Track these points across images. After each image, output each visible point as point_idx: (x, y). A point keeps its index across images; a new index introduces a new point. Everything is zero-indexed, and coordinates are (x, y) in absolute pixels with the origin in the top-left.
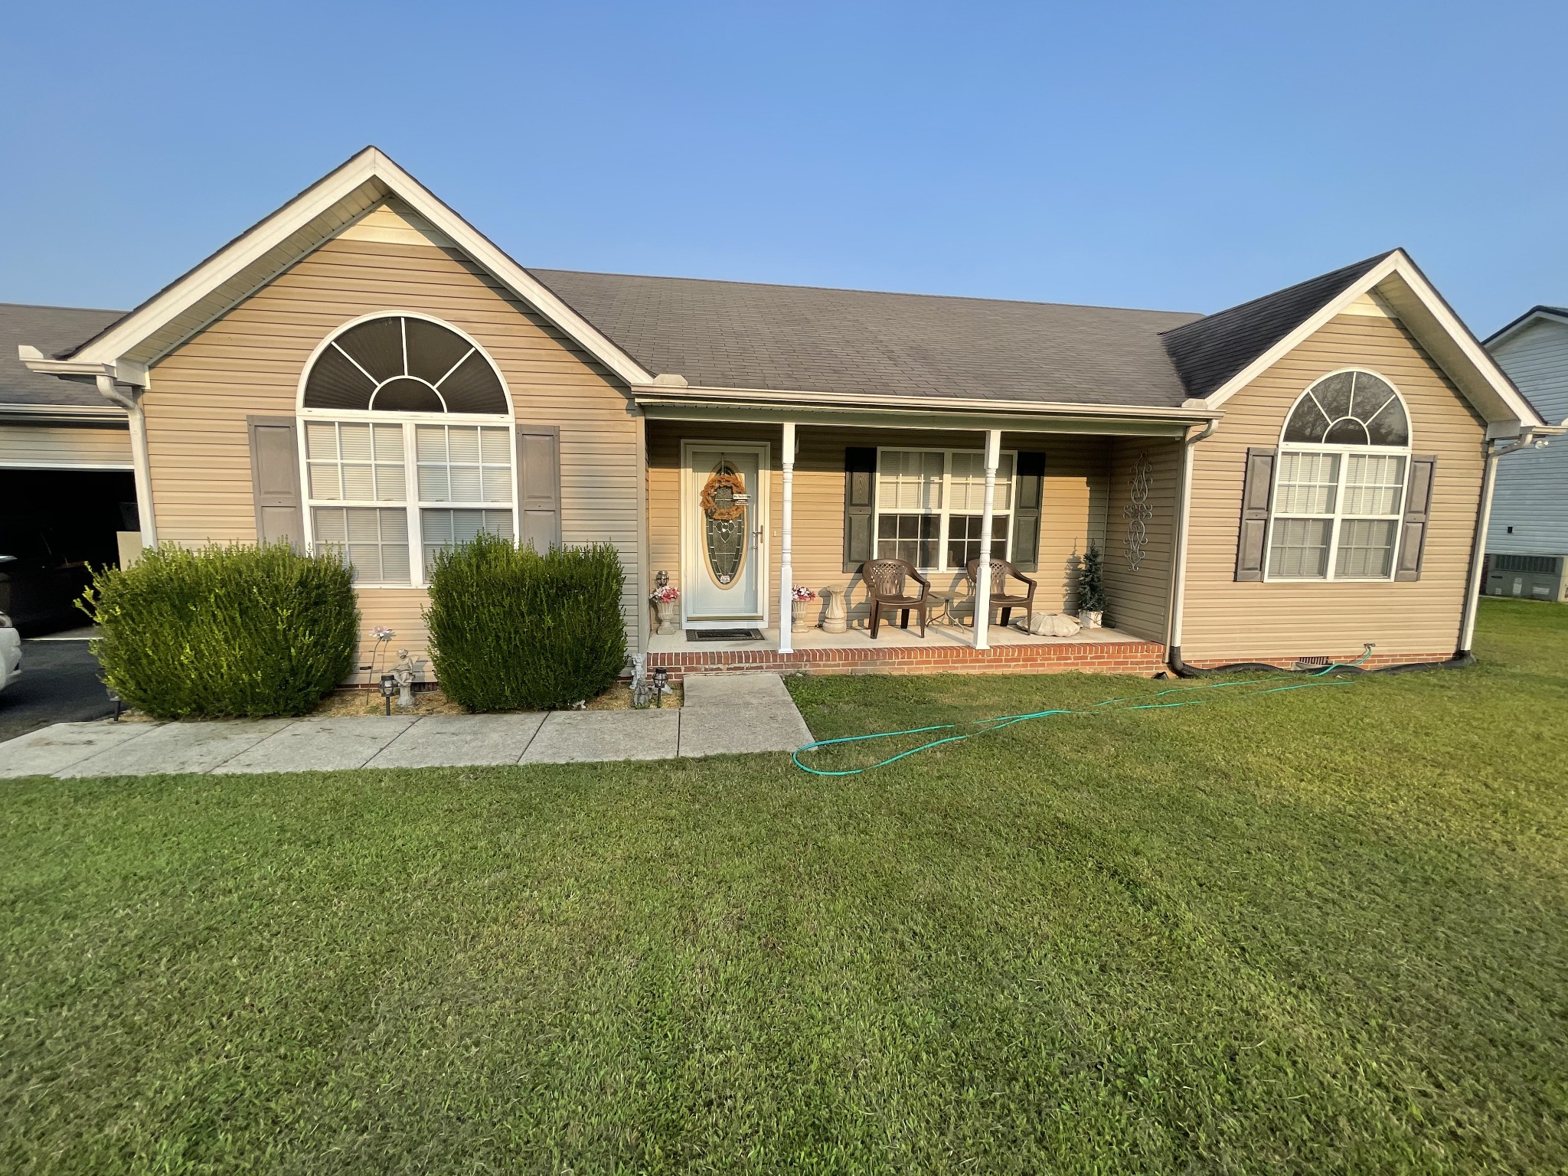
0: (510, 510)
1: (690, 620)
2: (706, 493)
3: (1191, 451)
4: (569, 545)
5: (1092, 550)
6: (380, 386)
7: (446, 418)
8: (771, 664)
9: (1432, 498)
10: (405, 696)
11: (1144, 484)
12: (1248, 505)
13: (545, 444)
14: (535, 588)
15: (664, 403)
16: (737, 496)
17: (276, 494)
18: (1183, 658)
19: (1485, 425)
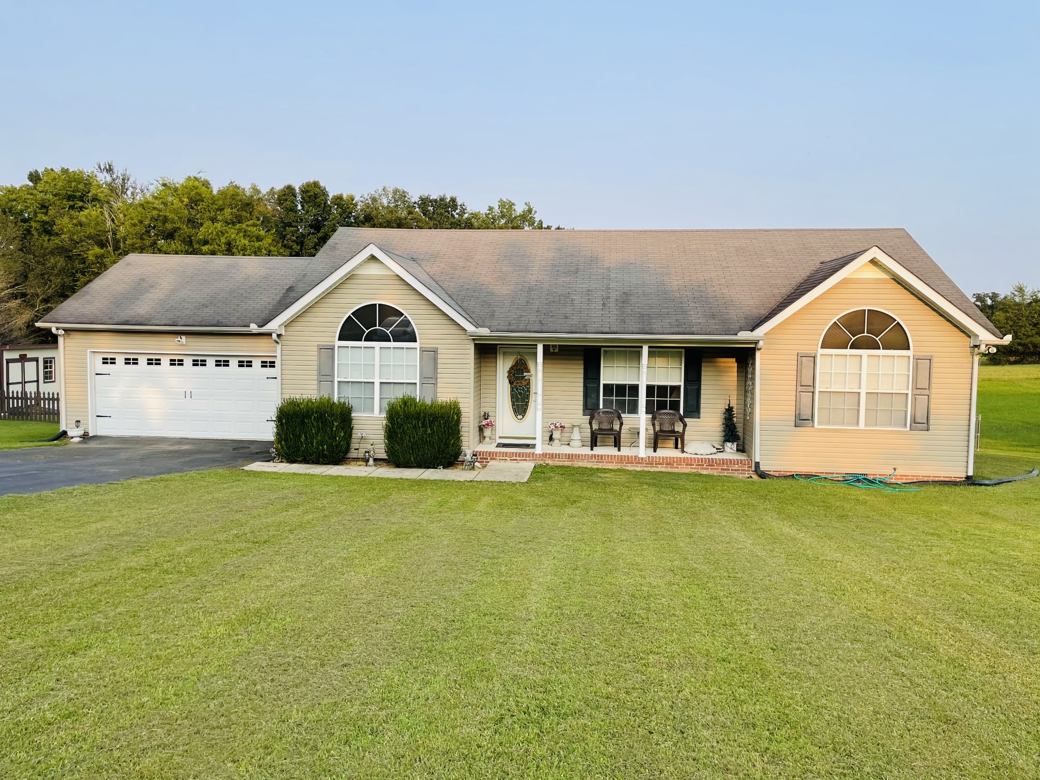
0: (416, 384)
1: (500, 437)
2: (509, 372)
3: (758, 355)
4: (440, 399)
5: (729, 407)
6: (367, 332)
7: (392, 344)
8: (531, 459)
9: (933, 380)
10: (371, 462)
11: (750, 370)
12: (799, 384)
13: (431, 356)
14: (424, 418)
15: (481, 337)
16: (525, 374)
17: (325, 375)
18: (762, 468)
19: (970, 337)
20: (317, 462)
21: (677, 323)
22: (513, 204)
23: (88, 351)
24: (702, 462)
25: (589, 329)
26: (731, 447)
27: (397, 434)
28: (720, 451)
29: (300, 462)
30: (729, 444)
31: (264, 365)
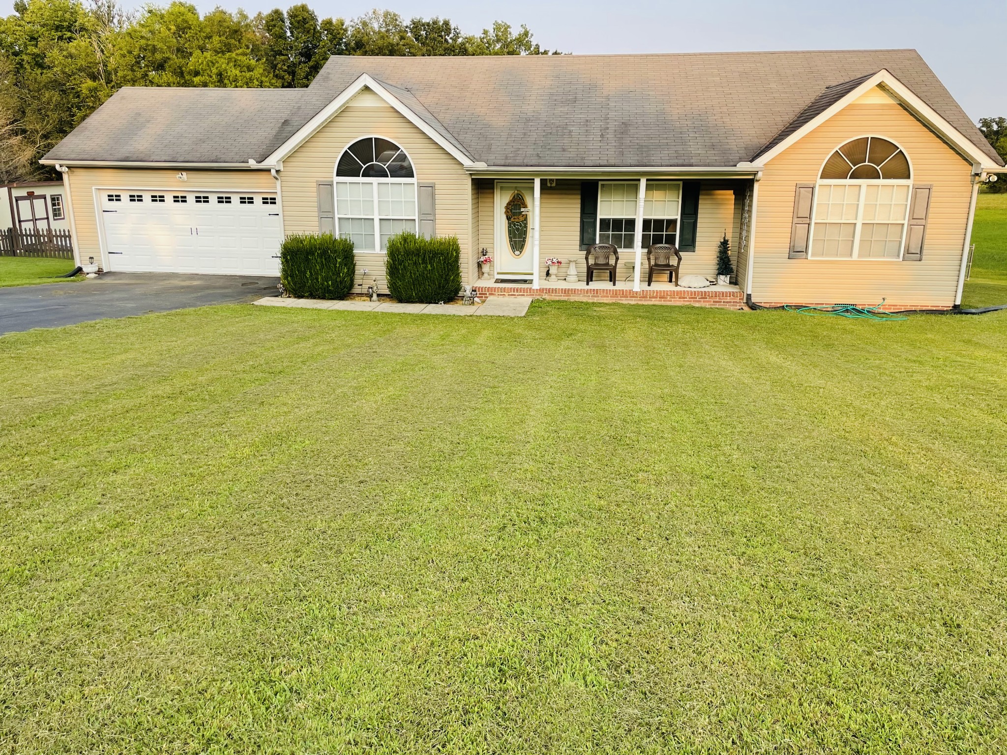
0: (414, 220)
1: (498, 273)
2: (507, 208)
3: (756, 186)
4: (438, 236)
5: (724, 240)
6: (364, 167)
7: (390, 180)
8: (528, 294)
9: (931, 210)
10: (375, 297)
11: (747, 202)
12: (796, 215)
13: (429, 191)
14: (424, 254)
15: (478, 172)
16: (522, 210)
17: (326, 212)
18: (754, 300)
19: (972, 165)
20: (323, 297)
21: (676, 155)
22: (509, 27)
23: (93, 188)
24: (695, 294)
25: (587, 163)
26: (724, 280)
27: (398, 270)
28: (713, 283)
29: (307, 297)
30: (722, 277)
31: (265, 201)
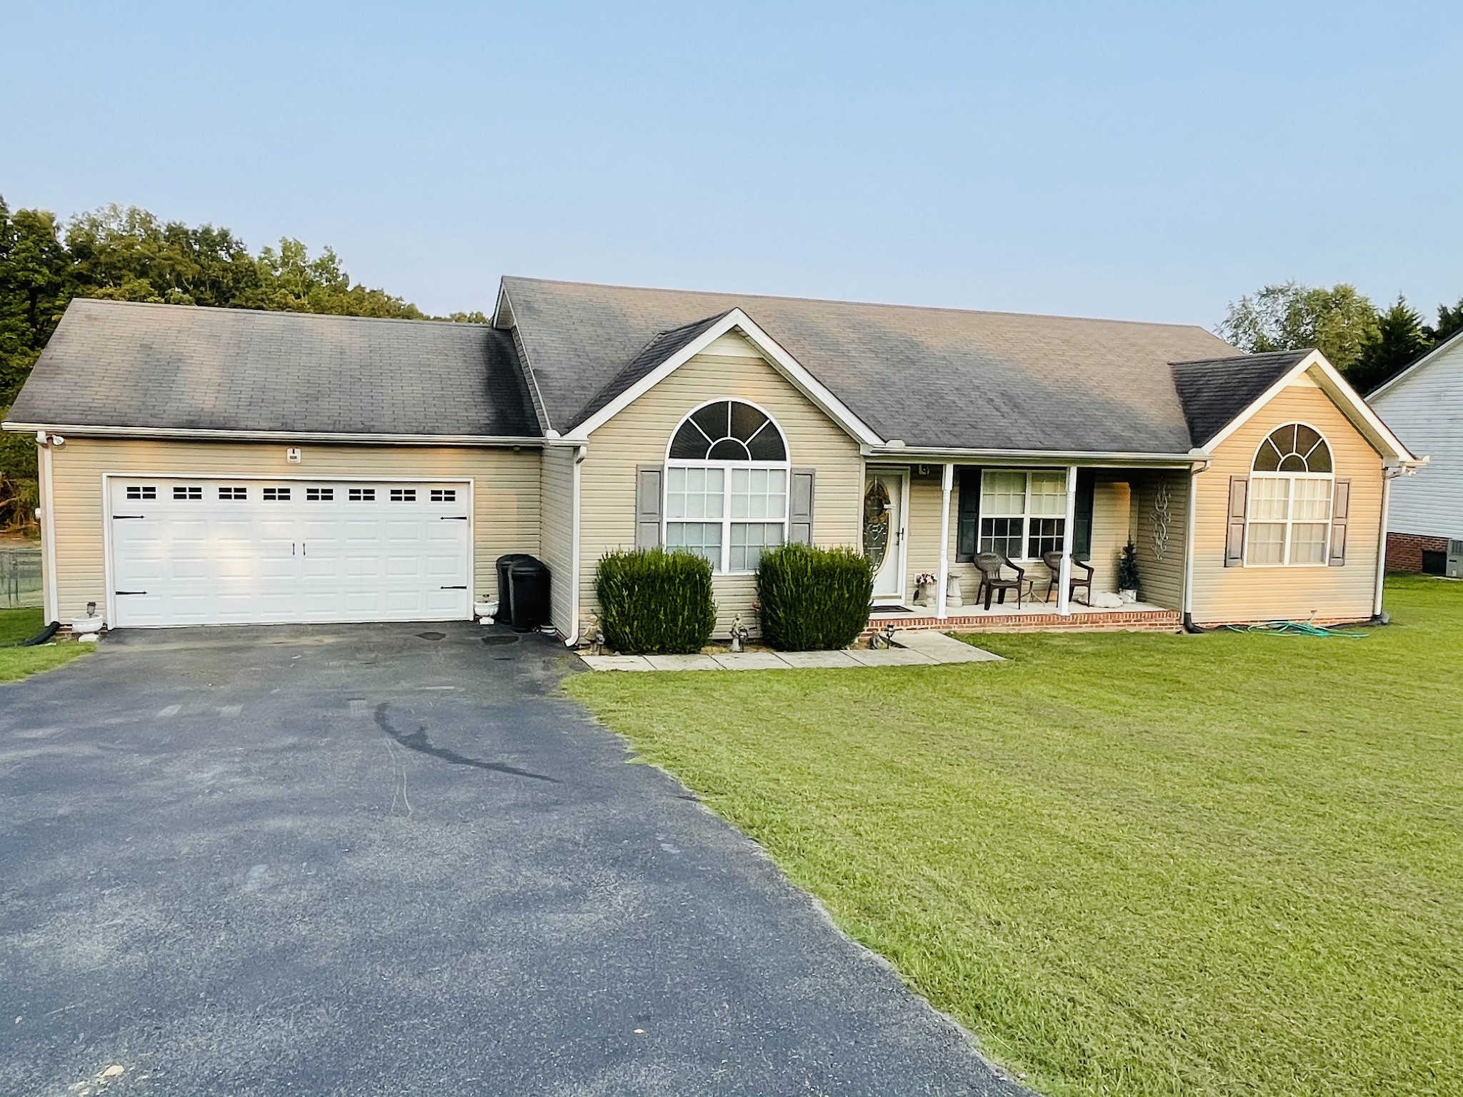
0: (783, 523)
3: (1195, 478)
5: (1129, 544)
6: (713, 444)
7: (750, 464)
8: (933, 626)
9: (1350, 508)
10: (736, 645)
11: (1165, 497)
12: (1231, 514)
13: (806, 480)
16: (883, 506)
17: (648, 513)
18: (1194, 620)
19: (1382, 457)
23: (104, 475)
29: (653, 652)
30: (1130, 593)
31: (436, 496)
